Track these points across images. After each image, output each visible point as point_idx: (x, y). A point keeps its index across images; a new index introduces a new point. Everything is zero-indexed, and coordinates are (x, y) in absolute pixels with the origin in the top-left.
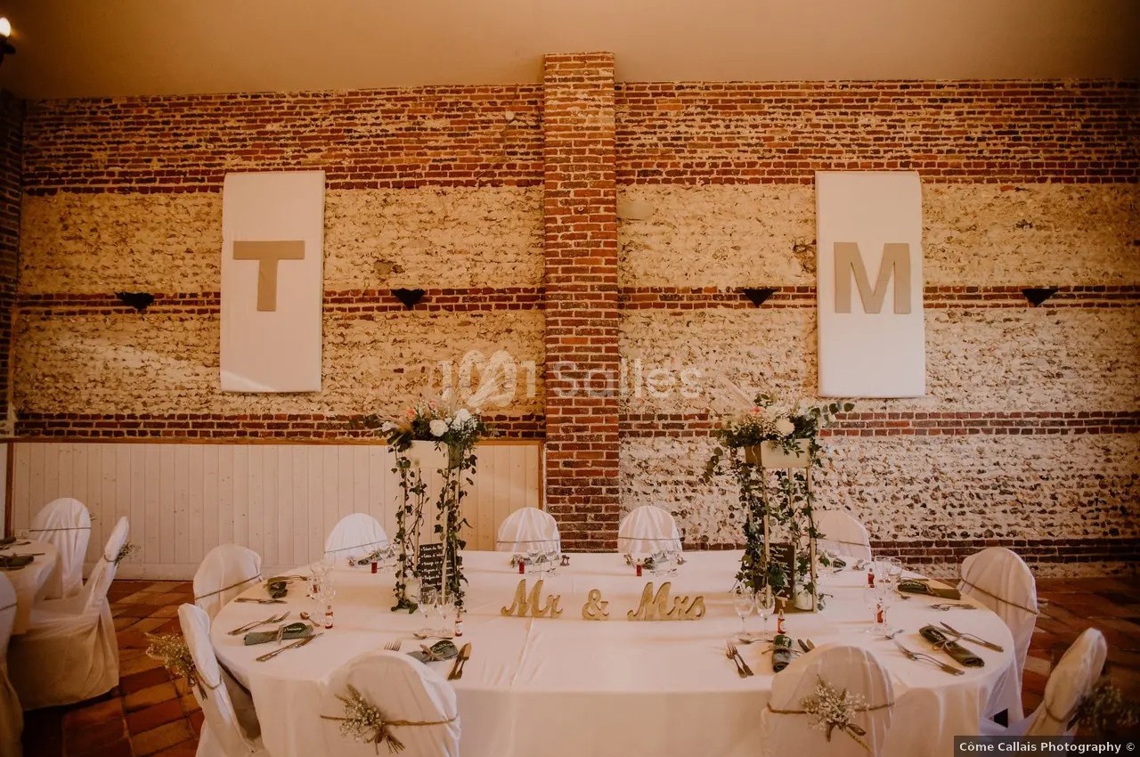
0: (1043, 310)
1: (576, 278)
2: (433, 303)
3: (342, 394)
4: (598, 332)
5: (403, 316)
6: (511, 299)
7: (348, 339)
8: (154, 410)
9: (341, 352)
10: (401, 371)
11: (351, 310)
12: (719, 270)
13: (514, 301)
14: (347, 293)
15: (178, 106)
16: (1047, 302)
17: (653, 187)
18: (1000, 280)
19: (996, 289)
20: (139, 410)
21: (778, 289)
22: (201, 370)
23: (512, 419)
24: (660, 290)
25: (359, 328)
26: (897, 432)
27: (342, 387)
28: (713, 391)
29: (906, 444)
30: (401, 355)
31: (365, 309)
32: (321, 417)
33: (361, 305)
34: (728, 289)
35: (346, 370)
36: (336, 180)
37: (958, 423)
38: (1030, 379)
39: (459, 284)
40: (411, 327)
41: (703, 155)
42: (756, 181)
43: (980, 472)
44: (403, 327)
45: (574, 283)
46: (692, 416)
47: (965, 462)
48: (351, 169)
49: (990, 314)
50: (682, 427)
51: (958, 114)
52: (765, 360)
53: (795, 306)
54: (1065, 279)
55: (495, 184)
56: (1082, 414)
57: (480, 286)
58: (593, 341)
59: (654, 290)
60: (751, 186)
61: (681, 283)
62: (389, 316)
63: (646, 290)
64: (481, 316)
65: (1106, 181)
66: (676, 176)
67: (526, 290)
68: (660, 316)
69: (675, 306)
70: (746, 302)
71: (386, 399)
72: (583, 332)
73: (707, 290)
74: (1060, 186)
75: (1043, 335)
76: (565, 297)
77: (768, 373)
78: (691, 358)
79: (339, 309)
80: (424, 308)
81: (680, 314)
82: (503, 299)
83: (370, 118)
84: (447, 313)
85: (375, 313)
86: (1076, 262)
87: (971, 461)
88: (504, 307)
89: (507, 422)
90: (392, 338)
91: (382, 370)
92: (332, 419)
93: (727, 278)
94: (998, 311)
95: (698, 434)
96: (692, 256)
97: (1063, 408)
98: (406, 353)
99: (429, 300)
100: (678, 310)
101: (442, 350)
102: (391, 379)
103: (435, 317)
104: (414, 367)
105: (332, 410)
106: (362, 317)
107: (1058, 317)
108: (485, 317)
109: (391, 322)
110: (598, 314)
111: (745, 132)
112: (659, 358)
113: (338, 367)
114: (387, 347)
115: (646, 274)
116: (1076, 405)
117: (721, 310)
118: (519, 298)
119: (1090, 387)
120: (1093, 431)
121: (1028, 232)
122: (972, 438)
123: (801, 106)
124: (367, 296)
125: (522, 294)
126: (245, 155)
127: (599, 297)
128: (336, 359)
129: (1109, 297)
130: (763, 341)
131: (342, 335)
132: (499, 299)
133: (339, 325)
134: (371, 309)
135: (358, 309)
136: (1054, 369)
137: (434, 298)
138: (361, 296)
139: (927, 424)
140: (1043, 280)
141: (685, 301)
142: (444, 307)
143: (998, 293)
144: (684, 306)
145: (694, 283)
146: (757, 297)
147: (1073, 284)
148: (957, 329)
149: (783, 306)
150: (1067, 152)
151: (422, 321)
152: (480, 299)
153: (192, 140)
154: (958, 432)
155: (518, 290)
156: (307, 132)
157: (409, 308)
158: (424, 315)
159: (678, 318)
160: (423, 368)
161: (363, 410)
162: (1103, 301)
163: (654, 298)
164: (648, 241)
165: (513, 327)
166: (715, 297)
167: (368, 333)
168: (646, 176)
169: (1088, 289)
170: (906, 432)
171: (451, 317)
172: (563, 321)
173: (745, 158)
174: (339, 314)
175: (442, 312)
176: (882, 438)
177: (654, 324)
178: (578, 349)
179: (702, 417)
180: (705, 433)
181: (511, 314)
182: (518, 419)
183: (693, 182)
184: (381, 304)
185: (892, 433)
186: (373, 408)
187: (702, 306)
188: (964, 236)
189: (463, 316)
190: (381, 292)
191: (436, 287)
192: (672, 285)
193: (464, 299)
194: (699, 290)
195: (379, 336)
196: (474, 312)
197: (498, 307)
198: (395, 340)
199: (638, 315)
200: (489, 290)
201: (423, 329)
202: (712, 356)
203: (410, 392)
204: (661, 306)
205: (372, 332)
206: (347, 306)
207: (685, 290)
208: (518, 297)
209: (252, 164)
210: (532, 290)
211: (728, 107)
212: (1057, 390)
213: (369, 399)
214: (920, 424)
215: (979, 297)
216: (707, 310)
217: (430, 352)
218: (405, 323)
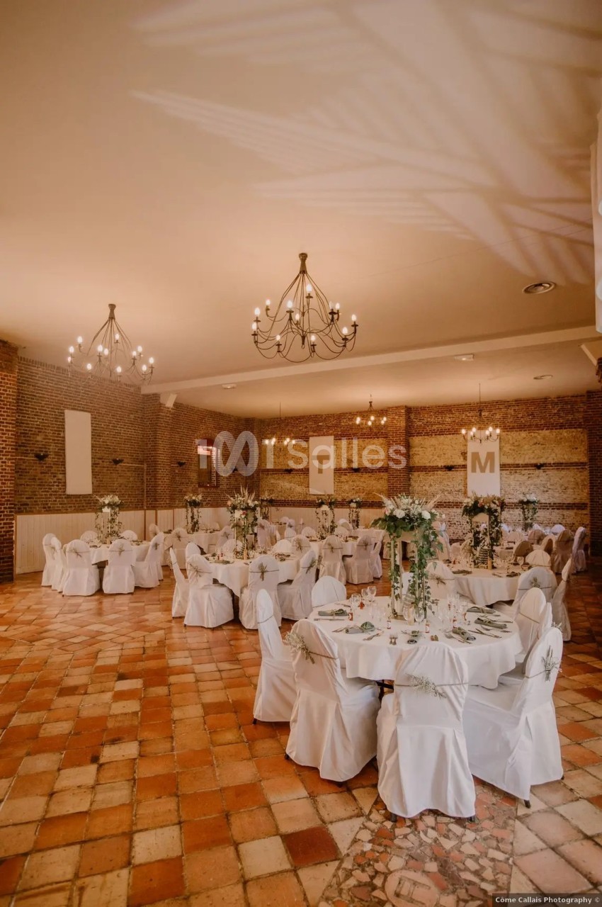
0: (541, 471)
3: (339, 495)
6: (382, 470)
7: (341, 481)
8: (293, 499)
9: (339, 484)
10: (354, 489)
11: (341, 473)
12: (439, 460)
15: (297, 419)
16: (543, 468)
17: (421, 437)
18: (527, 461)
19: (525, 464)
20: (290, 499)
21: (456, 466)
22: (305, 489)
24: (422, 467)
25: (343, 478)
27: (339, 493)
30: (354, 485)
31: (345, 473)
34: (441, 466)
35: (340, 489)
36: (338, 438)
37: (512, 506)
38: (537, 492)
40: (356, 478)
41: (435, 427)
42: (450, 434)
44: (354, 478)
48: (340, 435)
49: (523, 472)
51: (515, 410)
52: (452, 486)
53: (461, 471)
54: (550, 461)
55: (378, 438)
56: (554, 504)
59: (420, 467)
60: (448, 436)
61: (428, 465)
62: (351, 474)
63: (418, 467)
65: (565, 428)
66: (427, 434)
67: (384, 468)
68: (422, 475)
70: (447, 470)
73: (435, 466)
74: (549, 431)
75: (542, 478)
77: (453, 490)
78: (431, 485)
80: (359, 472)
82: (379, 471)
83: (345, 420)
85: (347, 474)
86: (554, 455)
87: (516, 517)
88: (379, 473)
89: (381, 503)
90: (351, 480)
91: (349, 489)
93: (440, 464)
94: (526, 471)
96: (431, 457)
97: (548, 502)
99: (361, 470)
100: (427, 472)
101: (364, 483)
102: (351, 491)
103: (362, 475)
104: (357, 488)
105: (338, 499)
106: (343, 475)
107: (547, 473)
108: (375, 475)
109: (351, 476)
110: (400, 475)
111: (447, 420)
112: (421, 486)
113: (338, 488)
114: (350, 483)
115: (418, 462)
116: (552, 500)
117: (439, 472)
119: (557, 495)
120: (558, 509)
121: (538, 446)
122: (517, 510)
123: (464, 410)
126: (314, 432)
128: (337, 486)
129: (565, 466)
130: (452, 481)
131: (339, 480)
133: (338, 477)
135: (343, 473)
136: (545, 489)
140: (542, 461)
141: (429, 470)
142: (365, 472)
143: (526, 466)
145: (431, 464)
146: (449, 468)
147: (553, 462)
148: (512, 477)
149: (458, 471)
150: (552, 420)
151: (359, 476)
153: (301, 428)
154: (512, 508)
156: (329, 425)
157: (356, 472)
158: (360, 474)
159: (427, 474)
160: (360, 488)
162: (563, 467)
163: (421, 469)
164: (419, 453)
165: (382, 477)
166: (438, 468)
167: (345, 479)
168: (419, 434)
169: (558, 464)
171: (367, 475)
172: (392, 477)
173: (448, 427)
174: (338, 474)
175: (364, 474)
177: (420, 476)
181: (382, 474)
183: (432, 435)
184: (349, 472)
188: (515, 448)
189: (370, 474)
192: (425, 465)
193: (370, 470)
194: (433, 467)
195: (348, 480)
196: (372, 474)
199: (416, 474)
201: (359, 478)
202: (436, 485)
203: (356, 495)
204: (422, 471)
207: (429, 467)
209: (315, 434)
211: (442, 413)
212: (546, 495)
213: (346, 497)
215: (520, 467)
216: (435, 472)
217: (361, 484)
218: (355, 476)
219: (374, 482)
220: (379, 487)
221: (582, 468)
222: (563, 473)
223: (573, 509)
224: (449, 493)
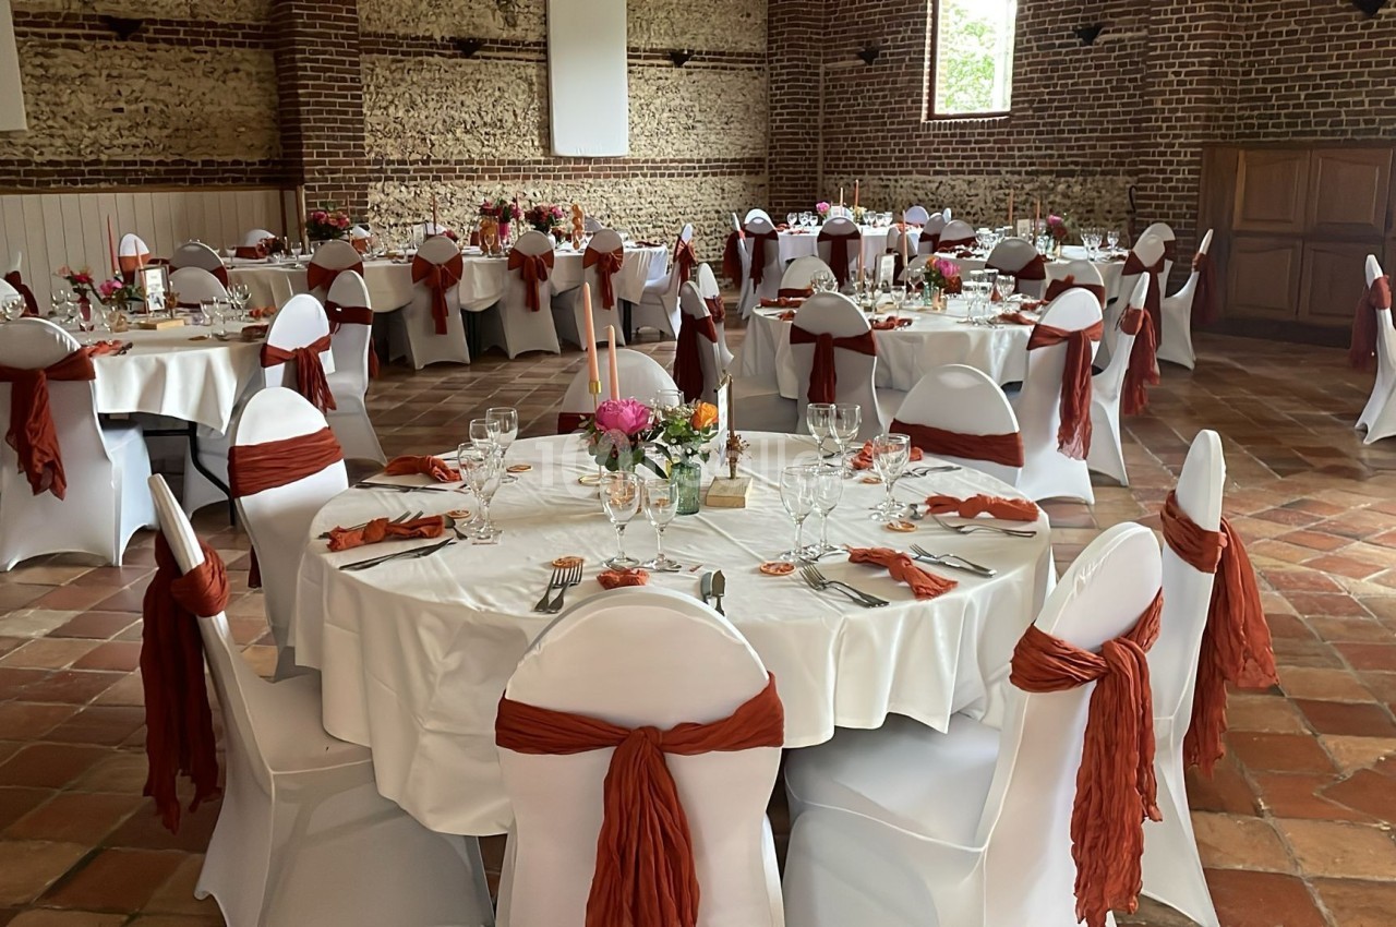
0: (684, 70)
1: (321, 26)
2: (151, 35)
3: (52, 136)
4: (344, 80)
5: (115, 47)
6: (236, 35)
7: (52, 71)
9: (45, 87)
10: (121, 110)
11: (52, 36)
12: (434, 18)
13: (240, 39)
14: (42, 15)
16: (686, 63)
18: (655, 42)
19: (652, 50)
21: (485, 41)
23: (248, 164)
24: (382, 36)
25: (65, 61)
26: (580, 176)
27: (50, 127)
28: (433, 137)
29: (587, 186)
30: (119, 93)
31: (68, 36)
32: (28, 163)
33: (63, 31)
34: (443, 38)
35: (54, 108)
37: (624, 168)
38: (674, 131)
39: (176, 15)
40: (126, 62)
43: (640, 209)
44: (117, 61)
45: (318, 30)
46: (416, 162)
47: (628, 201)
49: (647, 73)
50: (408, 171)
52: (475, 109)
53: (499, 59)
54: (700, 45)
56: (708, 161)
57: (202, 19)
58: (340, 88)
59: (376, 35)
61: (402, 31)
62: (99, 46)
63: (369, 35)
64: (205, 52)
67: (251, 27)
69: (395, 53)
70: (458, 52)
71: (107, 142)
72: (331, 79)
73: (424, 38)
75: (683, 93)
76: (312, 43)
77: (479, 122)
78: (413, 105)
79: (34, 34)
80: (138, 39)
81: (401, 61)
82: (227, 35)
84: (167, 47)
85: (83, 41)
86: (707, 29)
87: (633, 201)
88: (228, 44)
89: (243, 167)
90: (105, 72)
91: (98, 109)
92: (42, 164)
93: (440, 29)
94: (653, 70)
95: (422, 178)
96: (410, 2)
97: (695, 155)
98: (125, 91)
99: (147, 31)
100: (399, 57)
101: (166, 88)
102: (110, 120)
103: (155, 50)
104: (133, 107)
105: (41, 154)
106: (65, 46)
107: (694, 77)
108: (209, 54)
109: (102, 53)
110: (343, 62)
112: (384, 104)
113: (42, 104)
114: (101, 81)
115: (367, 18)
116: (704, 152)
117: (437, 59)
118: (245, 36)
119: (713, 138)
120: (714, 174)
122: (634, 181)
124: (68, 20)
125: (247, 31)
127: (342, 45)
128: (39, 94)
129: (728, 61)
130: (474, 91)
131: (41, 66)
132: (223, 35)
133: (37, 54)
134: (76, 36)
135: (58, 36)
136: (691, 122)
137: (151, 28)
138: (60, 20)
139: (601, 169)
140: (684, 43)
141: (405, 49)
142: (165, 40)
143: (654, 54)
144: (403, 54)
145: (411, 30)
146: (466, 47)
147: (705, 49)
149: (488, 58)
151: (140, 55)
152: (202, 34)
154: (624, 176)
155: (242, 27)
157: (123, 38)
158: (140, 47)
159: (399, 65)
160: (146, 109)
161: (80, 155)
162: (724, 64)
163: (377, 43)
165: (241, 67)
166: (431, 46)
167: (76, 66)
169: (715, 54)
170: (586, 176)
171: (172, 51)
172: (311, 67)
174: (36, 40)
175: (162, 45)
176: (569, 182)
177: (378, 70)
178: (326, 96)
179: (424, 162)
180: (428, 178)
181: (237, 53)
182: (254, 164)
184: (87, 31)
185: (576, 177)
186: (91, 152)
187: (420, 54)
189: (185, 52)
190: (86, 17)
191: (151, 16)
192: (392, 31)
193: (185, 33)
194: (417, 38)
195: (89, 68)
196: (196, 48)
197: (223, 44)
198: (109, 75)
200: (212, 24)
201: (140, 64)
202: (431, 104)
203: (134, 135)
204: (384, 52)
205: (81, 64)
206: (46, 31)
207: (405, 37)
208: (243, 34)
210: (257, 28)
212: (692, 140)
213: (86, 141)
214: (597, 169)
215: (639, 57)
216: (425, 58)
217: (151, 90)
218: (122, 56)
219: (211, 83)
220: (230, 104)
221: (758, 69)
222: (727, 77)
223: (740, 174)
224: (467, 132)
